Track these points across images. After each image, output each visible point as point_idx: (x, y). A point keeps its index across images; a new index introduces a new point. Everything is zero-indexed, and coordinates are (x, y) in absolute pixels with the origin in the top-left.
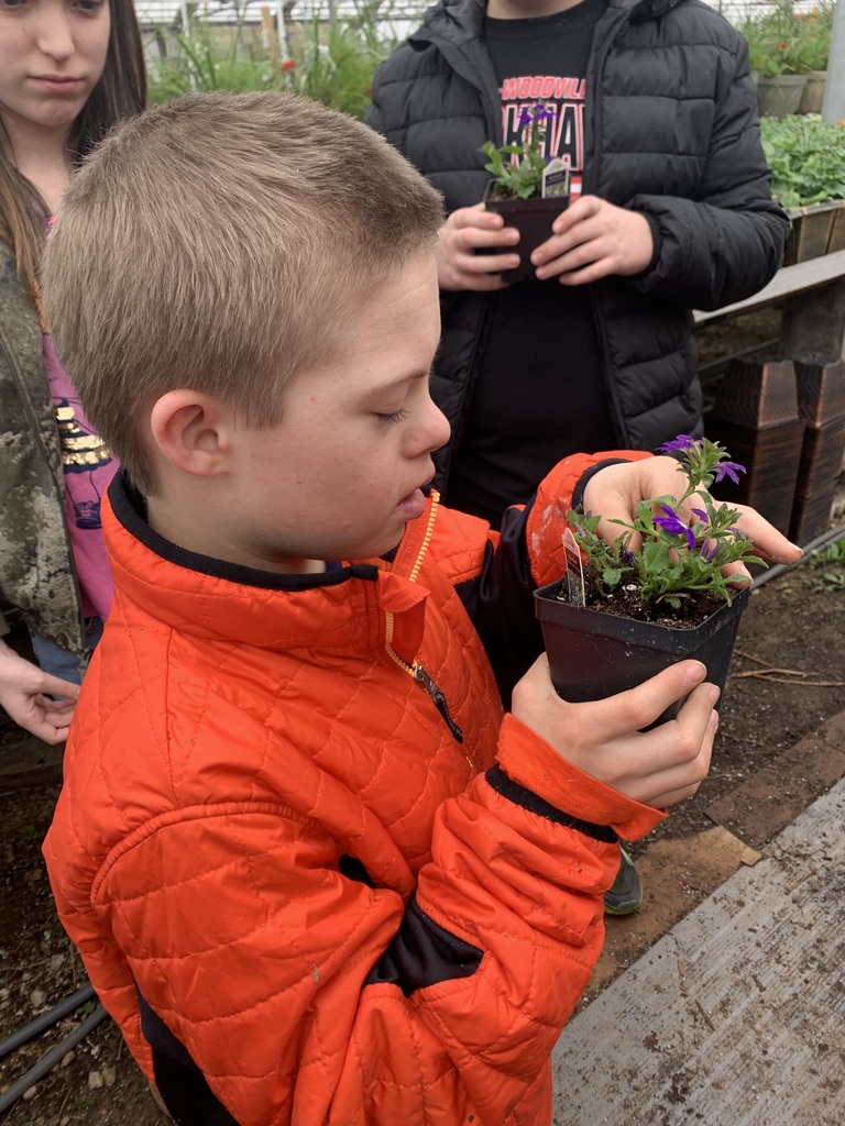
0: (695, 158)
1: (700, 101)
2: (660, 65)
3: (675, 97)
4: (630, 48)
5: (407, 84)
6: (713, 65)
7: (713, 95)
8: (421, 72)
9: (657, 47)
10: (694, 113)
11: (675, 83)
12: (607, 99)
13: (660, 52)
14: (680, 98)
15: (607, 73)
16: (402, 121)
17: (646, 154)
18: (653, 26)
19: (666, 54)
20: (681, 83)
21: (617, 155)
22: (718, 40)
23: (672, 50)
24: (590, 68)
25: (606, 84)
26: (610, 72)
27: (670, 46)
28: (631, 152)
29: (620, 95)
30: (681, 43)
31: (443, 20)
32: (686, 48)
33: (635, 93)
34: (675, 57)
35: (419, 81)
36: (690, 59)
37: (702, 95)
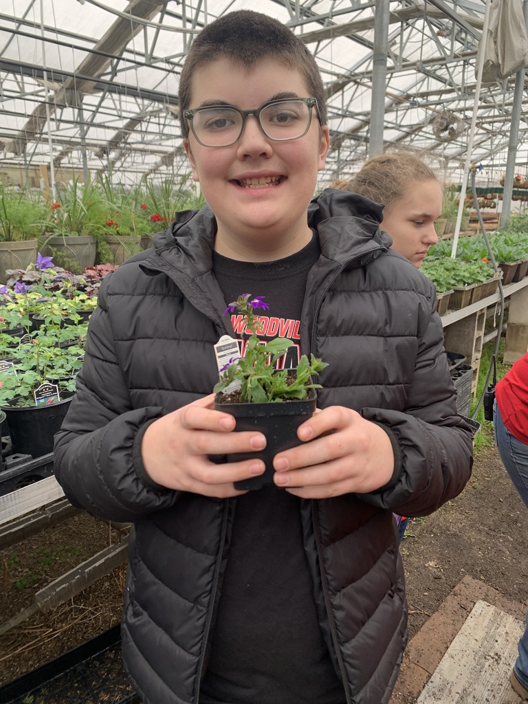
0: (402, 385)
1: (404, 338)
2: (366, 307)
3: (383, 336)
4: (341, 292)
5: (137, 299)
6: (415, 307)
7: (416, 334)
8: (151, 290)
9: (364, 291)
10: (398, 348)
11: (381, 324)
12: (322, 339)
13: (366, 295)
14: (385, 336)
15: (321, 318)
16: (130, 333)
17: (360, 387)
18: (360, 272)
19: (371, 296)
20: (386, 323)
21: (333, 390)
22: (416, 287)
23: (377, 294)
24: (306, 310)
25: (321, 326)
26: (324, 317)
27: (375, 290)
28: (345, 386)
29: (332, 336)
30: (384, 287)
31: (175, 251)
32: (389, 292)
33: (346, 334)
34: (379, 300)
35: (148, 298)
36: (393, 303)
37: (406, 333)
